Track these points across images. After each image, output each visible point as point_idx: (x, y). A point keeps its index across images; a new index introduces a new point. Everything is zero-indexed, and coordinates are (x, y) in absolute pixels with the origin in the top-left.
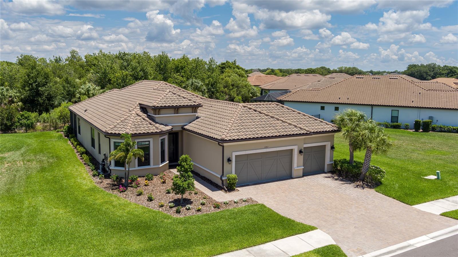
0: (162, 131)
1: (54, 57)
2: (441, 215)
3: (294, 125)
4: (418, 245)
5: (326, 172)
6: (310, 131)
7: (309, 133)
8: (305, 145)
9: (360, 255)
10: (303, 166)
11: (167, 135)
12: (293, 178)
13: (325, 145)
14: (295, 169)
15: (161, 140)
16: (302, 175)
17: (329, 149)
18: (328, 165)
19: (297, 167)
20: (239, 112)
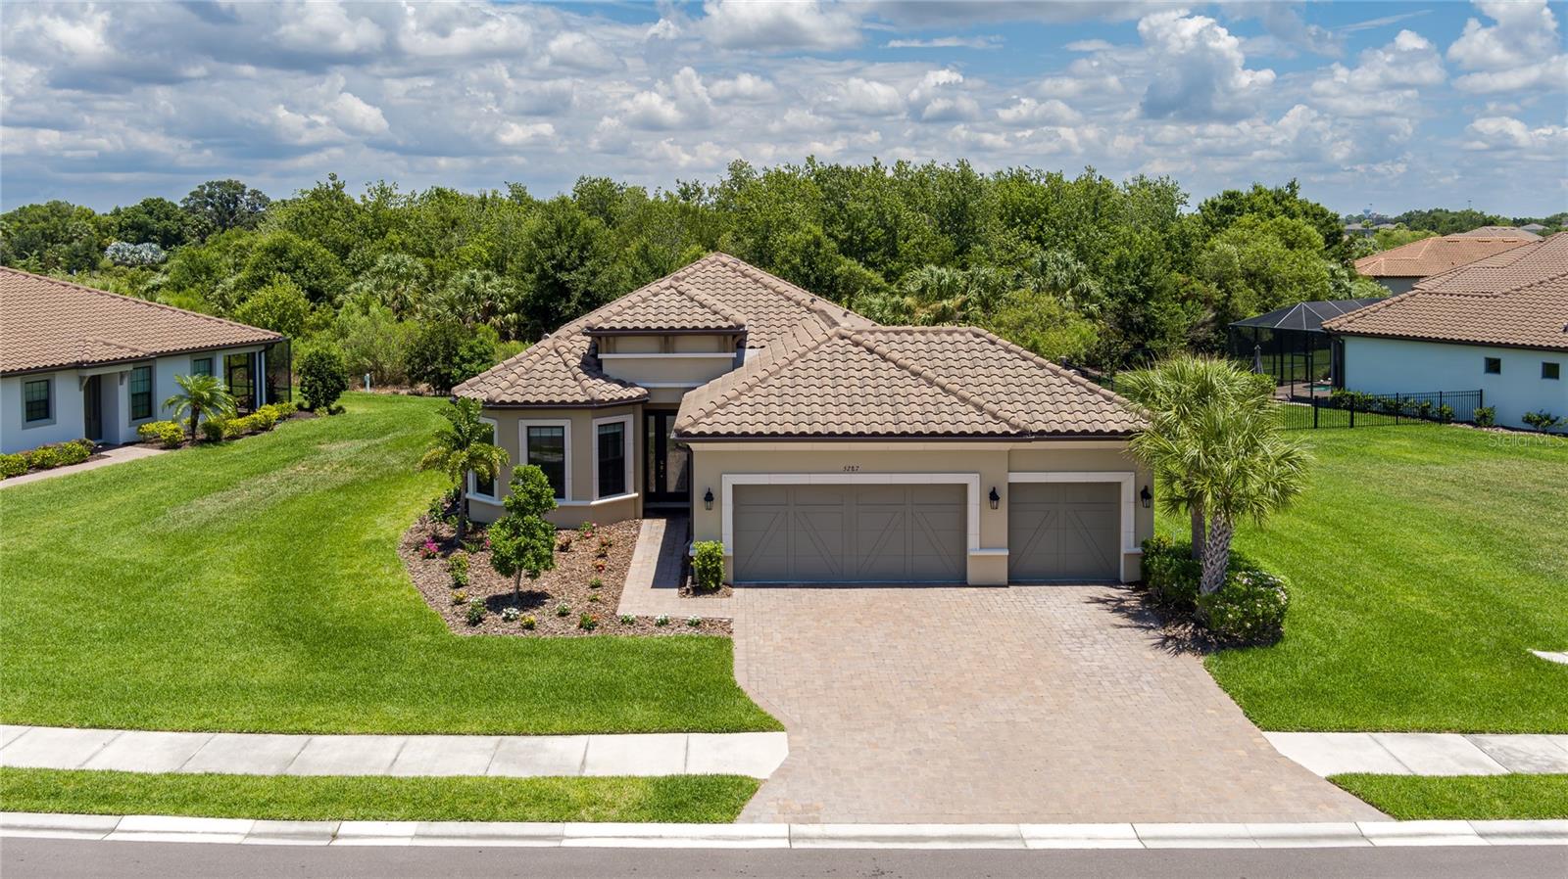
0: (593, 399)
1: (678, 182)
2: (1332, 780)
4: (1032, 845)
5: (1123, 581)
6: (1021, 428)
7: (1019, 433)
8: (1011, 474)
9: (785, 822)
10: (1009, 548)
11: (632, 415)
12: (969, 583)
13: (1119, 484)
14: (971, 553)
15: (599, 426)
16: (1005, 579)
17: (1132, 499)
18: (1125, 555)
19: (978, 548)
20: (806, 353)
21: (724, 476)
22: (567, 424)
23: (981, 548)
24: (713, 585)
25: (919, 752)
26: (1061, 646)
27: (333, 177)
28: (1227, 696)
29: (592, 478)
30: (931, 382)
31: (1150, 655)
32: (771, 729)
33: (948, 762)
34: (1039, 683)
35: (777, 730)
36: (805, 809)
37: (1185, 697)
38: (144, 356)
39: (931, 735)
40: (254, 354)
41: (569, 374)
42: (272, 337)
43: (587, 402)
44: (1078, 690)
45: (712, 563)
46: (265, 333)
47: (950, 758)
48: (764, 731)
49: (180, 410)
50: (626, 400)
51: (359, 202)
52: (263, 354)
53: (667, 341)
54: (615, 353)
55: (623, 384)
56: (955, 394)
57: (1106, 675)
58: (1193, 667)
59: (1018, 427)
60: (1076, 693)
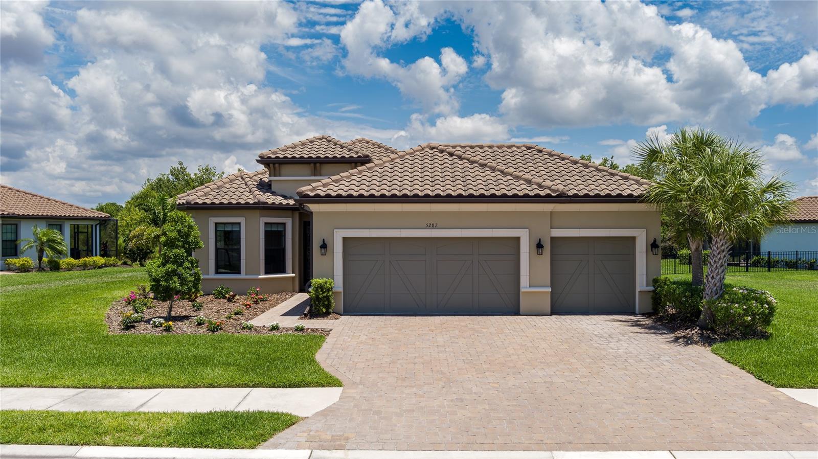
0: (259, 201)
3: (526, 180)
5: (638, 313)
6: (559, 191)
7: (558, 196)
8: (552, 229)
9: (309, 449)
10: (552, 286)
11: (291, 219)
12: (521, 314)
13: (634, 238)
14: (522, 290)
15: (266, 223)
16: (549, 310)
17: (644, 250)
18: (640, 292)
19: (528, 286)
20: (404, 156)
21: (335, 230)
22: (241, 220)
23: (530, 287)
24: (324, 310)
25: (461, 400)
26: (592, 342)
27: (181, 164)
28: (736, 369)
29: (260, 260)
30: (493, 169)
31: (666, 347)
32: (330, 385)
33: (487, 407)
34: (574, 361)
35: (335, 386)
36: (333, 439)
37: (701, 368)
38: (8, 214)
39: (475, 389)
40: (92, 225)
41: (247, 189)
42: (103, 216)
43: (255, 203)
44: (607, 364)
45: (324, 293)
46: (99, 214)
47: (489, 404)
48: (323, 386)
49: (26, 247)
50: (285, 205)
51: (193, 176)
52: (98, 227)
53: (315, 168)
54: (280, 176)
55: (285, 197)
56: (511, 175)
57: (631, 357)
58: (701, 354)
59: (558, 190)
60: (606, 366)
